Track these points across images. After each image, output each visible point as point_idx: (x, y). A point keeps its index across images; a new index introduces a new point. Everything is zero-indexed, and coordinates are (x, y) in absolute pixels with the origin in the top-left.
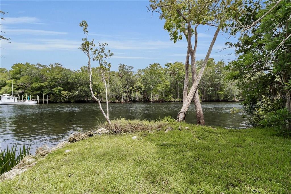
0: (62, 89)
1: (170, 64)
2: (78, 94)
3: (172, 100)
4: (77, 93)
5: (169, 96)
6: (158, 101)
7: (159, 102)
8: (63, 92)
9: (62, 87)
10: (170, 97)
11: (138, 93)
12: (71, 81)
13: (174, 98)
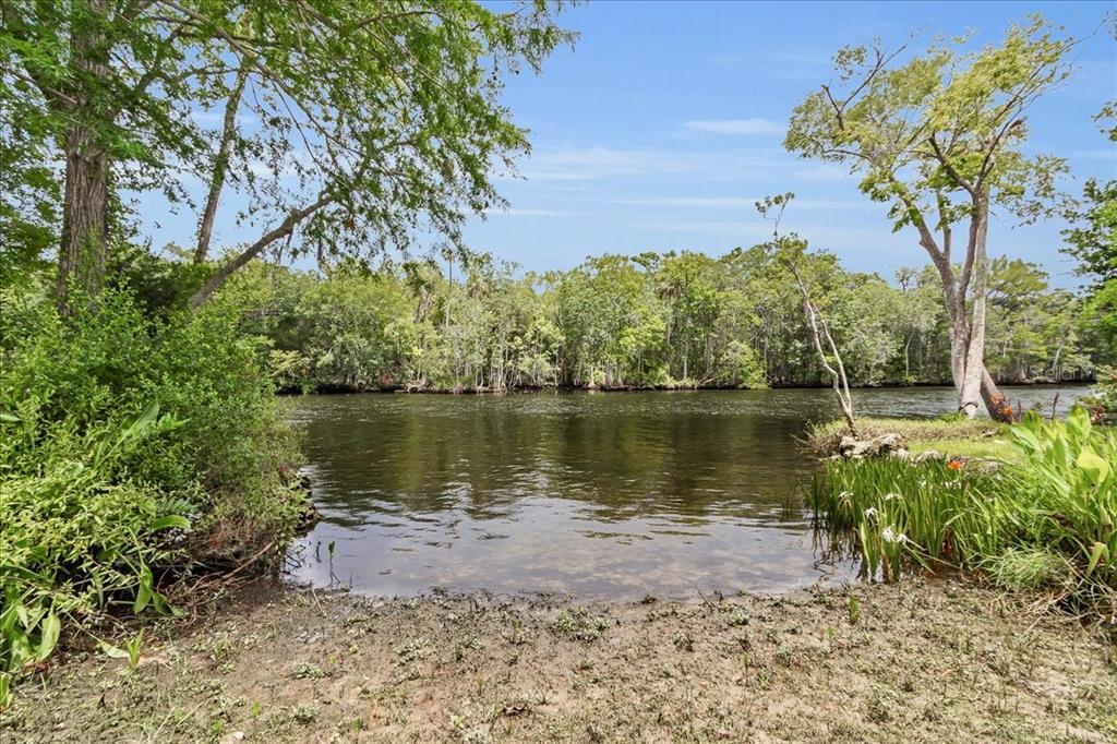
0: (271, 343)
1: (653, 256)
2: (334, 362)
3: (670, 382)
4: (328, 358)
5: (656, 370)
6: (622, 386)
7: (626, 390)
8: (275, 354)
9: (270, 336)
10: (662, 372)
11: (541, 359)
12: (307, 313)
13: (675, 378)
